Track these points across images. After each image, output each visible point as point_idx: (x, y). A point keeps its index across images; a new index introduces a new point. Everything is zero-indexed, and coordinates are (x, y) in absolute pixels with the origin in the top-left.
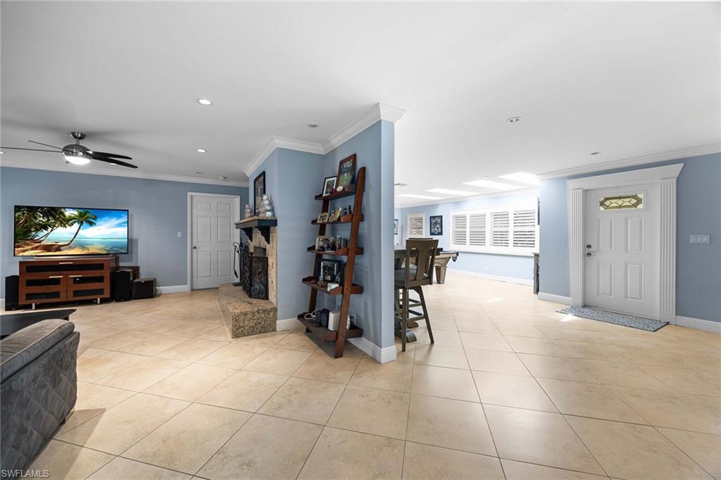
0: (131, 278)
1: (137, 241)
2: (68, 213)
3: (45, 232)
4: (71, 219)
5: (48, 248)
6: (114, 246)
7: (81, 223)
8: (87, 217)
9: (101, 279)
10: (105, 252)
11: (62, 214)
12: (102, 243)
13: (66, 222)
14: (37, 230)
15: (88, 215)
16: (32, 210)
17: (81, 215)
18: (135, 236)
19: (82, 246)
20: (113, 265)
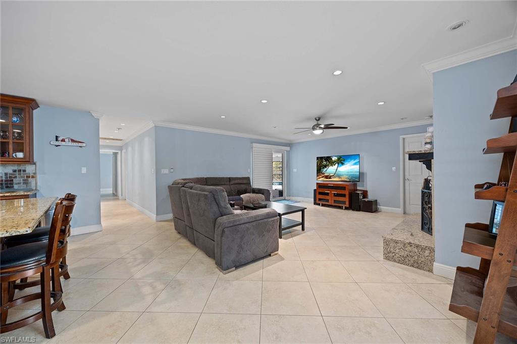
0: (361, 197)
1: (366, 173)
2: (334, 159)
3: (326, 169)
4: (335, 161)
5: (327, 177)
6: (353, 176)
7: (338, 164)
8: (341, 161)
9: (344, 196)
10: (348, 180)
11: (331, 159)
12: (347, 175)
13: (332, 163)
14: (323, 168)
15: (341, 159)
16: (322, 158)
17: (339, 159)
18: (365, 170)
19: (339, 176)
20: (352, 188)
